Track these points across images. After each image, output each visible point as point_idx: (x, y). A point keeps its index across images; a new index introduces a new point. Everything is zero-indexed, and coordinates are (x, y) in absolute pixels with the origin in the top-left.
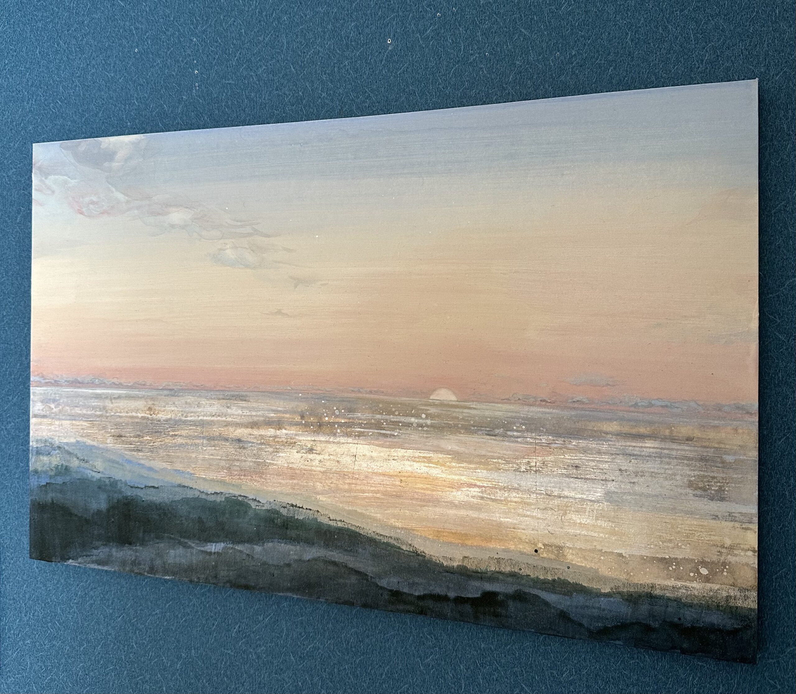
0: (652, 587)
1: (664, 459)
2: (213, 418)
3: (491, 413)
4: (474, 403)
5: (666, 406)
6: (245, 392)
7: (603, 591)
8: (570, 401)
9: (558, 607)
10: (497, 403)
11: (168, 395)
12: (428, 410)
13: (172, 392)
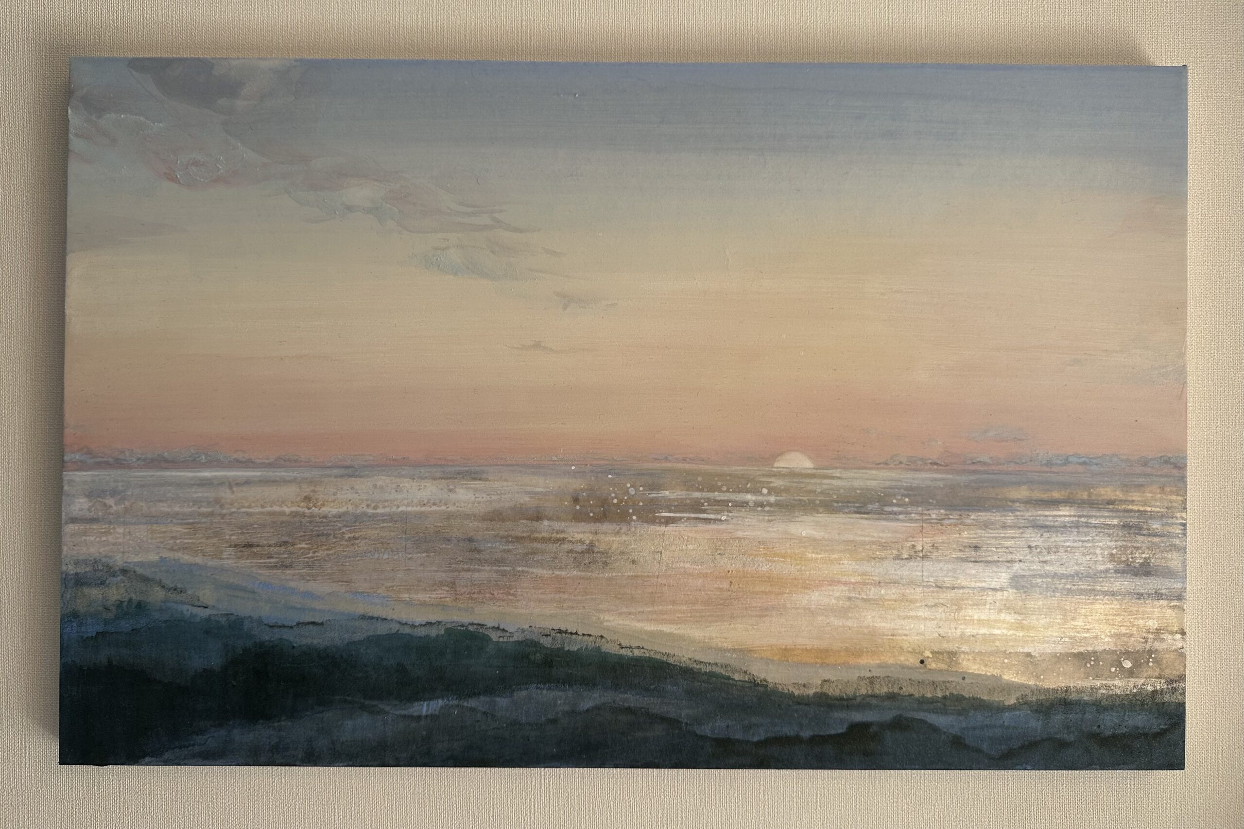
0: (1066, 691)
1: (1081, 529)
2: (423, 509)
3: (861, 484)
4: (838, 470)
5: (1084, 463)
6: (479, 466)
7: (1007, 703)
8: (969, 462)
9: (951, 731)
10: (871, 469)
11: (342, 476)
12: (771, 482)
13: (350, 471)
